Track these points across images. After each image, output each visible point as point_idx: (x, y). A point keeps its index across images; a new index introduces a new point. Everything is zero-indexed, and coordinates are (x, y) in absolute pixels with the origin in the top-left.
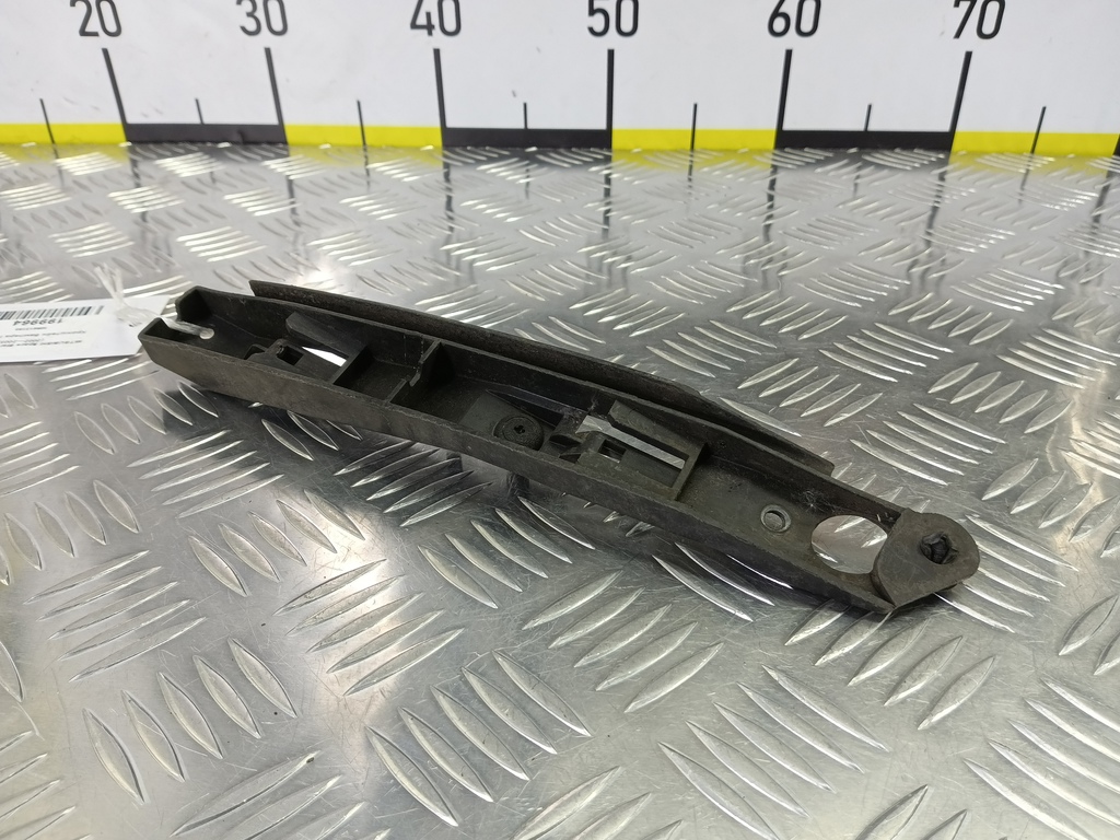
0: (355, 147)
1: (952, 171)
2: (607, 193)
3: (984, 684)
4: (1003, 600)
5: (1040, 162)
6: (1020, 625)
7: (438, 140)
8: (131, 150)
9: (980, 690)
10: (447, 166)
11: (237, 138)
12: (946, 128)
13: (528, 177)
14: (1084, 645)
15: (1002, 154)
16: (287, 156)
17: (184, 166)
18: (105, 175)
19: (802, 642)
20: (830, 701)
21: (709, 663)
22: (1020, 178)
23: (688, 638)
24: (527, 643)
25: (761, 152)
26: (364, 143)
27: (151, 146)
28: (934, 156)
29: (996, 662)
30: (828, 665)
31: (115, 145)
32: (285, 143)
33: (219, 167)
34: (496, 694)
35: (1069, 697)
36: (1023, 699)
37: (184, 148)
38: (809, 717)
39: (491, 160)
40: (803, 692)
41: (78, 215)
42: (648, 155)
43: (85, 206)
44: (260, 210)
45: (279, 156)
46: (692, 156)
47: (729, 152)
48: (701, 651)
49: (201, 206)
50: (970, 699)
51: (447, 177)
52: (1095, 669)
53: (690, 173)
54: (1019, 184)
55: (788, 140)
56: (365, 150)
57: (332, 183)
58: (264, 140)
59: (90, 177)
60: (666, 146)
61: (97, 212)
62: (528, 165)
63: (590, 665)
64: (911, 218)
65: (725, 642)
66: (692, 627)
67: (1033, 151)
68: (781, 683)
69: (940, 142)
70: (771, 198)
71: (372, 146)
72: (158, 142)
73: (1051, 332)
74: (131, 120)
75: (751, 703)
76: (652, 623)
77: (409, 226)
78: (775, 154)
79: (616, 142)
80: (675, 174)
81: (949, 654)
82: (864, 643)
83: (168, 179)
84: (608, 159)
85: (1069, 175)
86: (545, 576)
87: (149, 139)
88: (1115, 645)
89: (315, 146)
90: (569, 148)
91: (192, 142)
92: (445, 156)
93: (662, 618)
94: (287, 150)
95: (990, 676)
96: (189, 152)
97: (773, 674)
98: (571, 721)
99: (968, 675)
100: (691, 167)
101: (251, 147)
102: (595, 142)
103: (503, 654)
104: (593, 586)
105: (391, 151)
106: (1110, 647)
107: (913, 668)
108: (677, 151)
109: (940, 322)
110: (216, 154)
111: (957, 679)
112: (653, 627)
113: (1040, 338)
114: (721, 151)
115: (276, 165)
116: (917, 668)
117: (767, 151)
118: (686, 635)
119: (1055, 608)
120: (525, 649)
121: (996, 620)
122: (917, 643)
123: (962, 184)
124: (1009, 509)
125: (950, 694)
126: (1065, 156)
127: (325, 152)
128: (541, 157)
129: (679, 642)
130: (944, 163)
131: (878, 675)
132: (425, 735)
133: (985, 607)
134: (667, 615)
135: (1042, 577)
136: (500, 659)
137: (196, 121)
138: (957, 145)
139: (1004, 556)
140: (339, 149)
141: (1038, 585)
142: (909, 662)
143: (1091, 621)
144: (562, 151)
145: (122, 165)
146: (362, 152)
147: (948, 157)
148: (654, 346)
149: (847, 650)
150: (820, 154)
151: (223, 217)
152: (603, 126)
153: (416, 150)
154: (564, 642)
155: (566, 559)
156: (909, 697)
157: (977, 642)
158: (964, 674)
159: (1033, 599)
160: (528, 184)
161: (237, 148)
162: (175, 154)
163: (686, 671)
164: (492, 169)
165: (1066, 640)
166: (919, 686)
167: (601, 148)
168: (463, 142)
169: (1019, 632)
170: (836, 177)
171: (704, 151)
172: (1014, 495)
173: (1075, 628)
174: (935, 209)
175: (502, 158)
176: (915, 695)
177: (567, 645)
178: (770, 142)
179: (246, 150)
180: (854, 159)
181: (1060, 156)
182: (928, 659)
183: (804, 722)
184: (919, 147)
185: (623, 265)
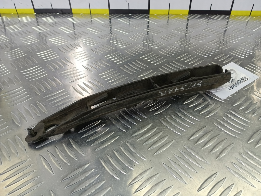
0: (88, 14)
1: (230, 21)
2: (148, 26)
3: (231, 149)
4: (236, 130)
5: (252, 18)
6: (240, 136)
7: (108, 13)
8: (36, 15)
9: (230, 151)
10: (110, 19)
11: (60, 12)
12: (229, 10)
13: (129, 22)
14: (253, 141)
15: (243, 16)
16: (73, 17)
17: (49, 20)
18: (30, 22)
19: (192, 140)
20: (197, 154)
21: (172, 144)
22: (246, 22)
23: (167, 139)
24: (132, 139)
25: (185, 15)
26: (91, 13)
27: (41, 14)
28: (226, 17)
29: (234, 144)
30: (197, 145)
31: (32, 14)
32: (72, 13)
33: (57, 20)
34: (127, 151)
35: (249, 153)
36: (239, 153)
37: (48, 15)
39: (121, 17)
40: (192, 151)
41: (25, 33)
42: (158, 16)
43: (27, 31)
44: (68, 32)
45: (71, 17)
46: (168, 16)
47: (177, 15)
48: (170, 142)
49: (54, 31)
50: (228, 153)
51: (110, 22)
52: (255, 146)
53: (168, 21)
54: (246, 24)
55: (192, 12)
56: (91, 15)
57: (84, 24)
58: (67, 12)
59: (27, 23)
60: (162, 13)
61: (30, 32)
62: (129, 19)
63: (146, 145)
64: (220, 34)
65: (175, 140)
66: (168, 136)
67: (250, 15)
68: (187, 149)
69: (227, 13)
70: (187, 28)
71: (92, 14)
72: (42, 13)
73: (251, 64)
74: (35, 8)
75: (181, 153)
76: (159, 135)
77: (102, 36)
78: (188, 16)
79: (151, 13)
80: (164, 21)
81: (223, 143)
82: (205, 140)
83: (45, 23)
84: (148, 17)
85: (258, 22)
86: (136, 124)
87: (40, 12)
88: (260, 141)
89: (79, 14)
90: (139, 14)
91: (50, 13)
92: (110, 16)
93: (161, 134)
94: (72, 15)
95: (232, 148)
96: (50, 16)
97: (186, 147)
98: (142, 157)
99: (228, 147)
100: (168, 19)
101: (64, 14)
102: (145, 13)
103: (128, 142)
104: (147, 126)
105: (97, 15)
106: (259, 141)
107: (216, 146)
108: (165, 15)
109: (226, 61)
110: (56, 16)
111: (225, 148)
112: (160, 136)
113: (249, 66)
114: (176, 15)
115: (70, 19)
116: (217, 146)
117: (186, 15)
118: (167, 138)
119: (247, 132)
120: (132, 141)
121: (234, 135)
122: (217, 140)
123: (233, 24)
124: (239, 108)
125: (223, 152)
126: (258, 16)
127: (81, 15)
128: (133, 17)
129: (165, 139)
130: (228, 18)
131: (208, 147)
132: (112, 160)
133: (232, 132)
134: (163, 133)
135: (245, 125)
136: (127, 143)
137: (51, 8)
138: (232, 14)
139: (237, 120)
140: (85, 15)
141: (244, 127)
142: (215, 144)
143: (255, 135)
144: (137, 15)
145: (34, 19)
146: (90, 15)
147: (229, 17)
148: (160, 68)
149: (201, 141)
150: (199, 16)
151: (59, 34)
152: (147, 9)
153: (103, 14)
154: (140, 139)
155: (140, 120)
156: (214, 152)
157: (230, 140)
158: (227, 147)
159: (243, 130)
160: (129, 24)
161: (61, 14)
162: (47, 17)
163: (167, 146)
164: (121, 20)
165: (249, 140)
166: (217, 150)
167: (147, 14)
168: (114, 13)
169: (239, 137)
170: (202, 22)
171: (172, 15)
172: (241, 105)
173: (252, 137)
174: (225, 31)
175: (123, 17)
176: (216, 152)
177: (141, 140)
178: (187, 13)
179: (63, 15)
180: (207, 17)
181: (256, 16)
182: (219, 144)
183: (192, 158)
184: (223, 14)
185: (149, 45)
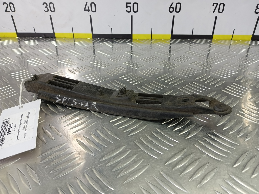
0: (71, 38)
1: (213, 44)
2: (132, 49)
3: (214, 175)
4: (220, 153)
5: (233, 42)
6: (224, 159)
7: (91, 37)
8: (18, 39)
9: (213, 177)
10: (93, 43)
11: (43, 36)
12: (211, 34)
13: (113, 45)
14: (240, 165)
15: (225, 40)
16: (56, 40)
17: (30, 43)
18: (11, 45)
19: (169, 164)
20: (176, 181)
21: (146, 170)
22: (229, 46)
23: (141, 163)
24: (101, 164)
25: (167, 40)
26: (74, 38)
27: (23, 38)
28: (208, 41)
29: (217, 169)
30: (175, 170)
31: (15, 38)
32: (55, 37)
33: (39, 43)
34: (91, 179)
35: (235, 178)
36: (224, 179)
37: (31, 38)
38: (170, 184)
39: (104, 41)
40: (169, 178)
41: (3, 55)
42: (141, 40)
43: (5, 52)
44: (47, 54)
45: (53, 40)
46: (151, 41)
47: (160, 40)
48: (145, 167)
49: (33, 53)
50: (211, 179)
51: (94, 45)
52: (242, 171)
55: (174, 37)
56: (74, 39)
57: (65, 47)
58: (50, 36)
59: (7, 46)
60: (145, 38)
61: (8, 54)
62: (113, 43)
63: (116, 171)
64: (202, 56)
65: (150, 164)
66: (142, 160)
67: (232, 39)
68: (163, 175)
69: (209, 38)
70: (170, 51)
71: (76, 38)
72: (25, 37)
73: (234, 84)
74: (18, 32)
75: (156, 181)
76: (133, 159)
77: (82, 57)
78: (171, 40)
79: (133, 37)
80: (147, 45)
81: (206, 167)
82: (185, 164)
83: (26, 46)
84: (132, 41)
85: (240, 45)
86: (107, 147)
87: (22, 36)
88: (247, 164)
89: (62, 38)
90: (122, 39)
91: (33, 37)
92: (93, 41)
93: (135, 158)
94: (55, 39)
95: (216, 173)
96: (32, 39)
97: (162, 173)
98: (110, 186)
99: (210, 173)
100: (151, 43)
101: (47, 38)
102: (128, 38)
103: (94, 168)
104: (118, 149)
105: (80, 39)
106: (246, 165)
107: (197, 171)
108: (148, 39)
109: (207, 81)
110: (38, 40)
111: (208, 174)
112: (133, 160)
113: (232, 85)
114: (158, 39)
115: (52, 43)
116: (198, 171)
117: (169, 39)
118: (141, 162)
119: (233, 155)
120: (100, 166)
121: (218, 158)
122: (198, 164)
123: (215, 47)
124: (223, 129)
125: (205, 178)
126: (239, 41)
127: (64, 39)
128: (116, 41)
129: (139, 164)
130: (211, 42)
131: (188, 173)
132: (72, 190)
133: (215, 154)
134: (137, 157)
135: (230, 147)
136: (93, 169)
137: (34, 32)
138: (214, 38)
139: (221, 141)
140: (67, 39)
141: (229, 149)
142: (196, 169)
143: (242, 158)
144: (121, 39)
145: (16, 43)
146: (73, 39)
147: (212, 41)
148: (139, 87)
149: (180, 166)
150: (181, 40)
151: (38, 55)
152: (130, 33)
153: (86, 39)
154: (110, 165)
155: (112, 142)
156: (195, 179)
157: (213, 164)
158: (209, 172)
159: (227, 152)
160: (113, 47)
161: (43, 38)
162: (29, 40)
163: (140, 172)
164: (104, 44)
165: (235, 164)
166: (199, 175)
167: (130, 39)
168: (97, 37)
169: (223, 161)
170: (185, 46)
171: (154, 39)
172: (224, 125)
173: (237, 160)
174: (209, 54)
175: (106, 41)
176: (197, 178)
177: (111, 165)
179: (46, 39)
180: (189, 41)
181: (238, 41)
182: (200, 169)
183: (168, 186)
184: (205, 39)
185: (133, 67)
